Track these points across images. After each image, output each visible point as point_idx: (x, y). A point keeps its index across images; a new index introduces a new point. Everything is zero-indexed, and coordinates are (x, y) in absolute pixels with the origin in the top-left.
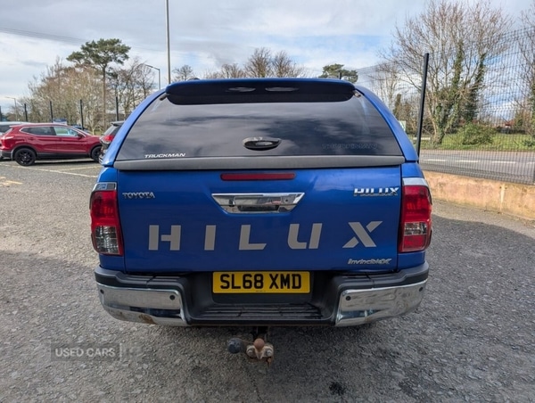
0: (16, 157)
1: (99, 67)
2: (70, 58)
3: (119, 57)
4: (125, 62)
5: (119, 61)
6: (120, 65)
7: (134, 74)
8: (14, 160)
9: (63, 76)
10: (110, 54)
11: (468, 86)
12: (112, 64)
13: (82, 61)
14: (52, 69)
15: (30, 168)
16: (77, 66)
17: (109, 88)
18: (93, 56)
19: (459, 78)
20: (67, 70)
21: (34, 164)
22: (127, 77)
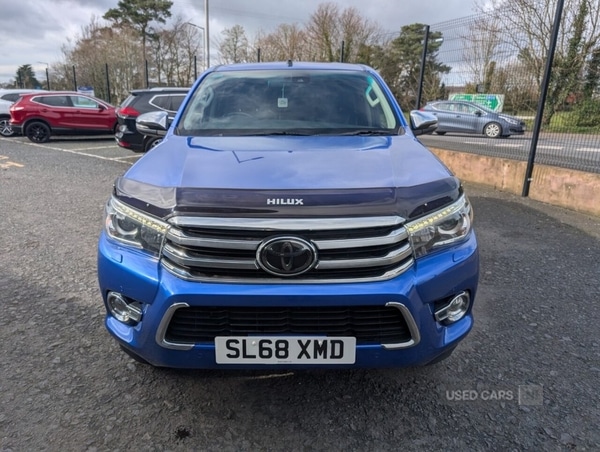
0: (27, 133)
1: (139, 26)
2: (107, 17)
3: (161, 15)
4: (167, 19)
5: (161, 20)
6: (161, 24)
7: (178, 35)
8: (25, 135)
9: (100, 37)
10: (151, 12)
11: (592, 49)
12: (153, 23)
13: (120, 21)
14: (87, 29)
15: (42, 146)
16: (115, 26)
17: (150, 52)
18: (130, 14)
19: (580, 38)
20: (104, 30)
21: (49, 141)
22: (170, 38)
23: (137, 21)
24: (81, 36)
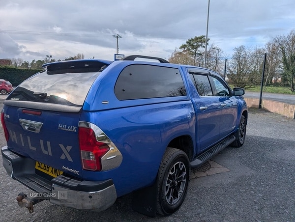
1: (193, 51)
2: (181, 48)
3: (204, 44)
5: (204, 47)
9: (178, 56)
12: (200, 49)
13: (186, 49)
14: (173, 53)
23: (193, 48)
24: (170, 57)
